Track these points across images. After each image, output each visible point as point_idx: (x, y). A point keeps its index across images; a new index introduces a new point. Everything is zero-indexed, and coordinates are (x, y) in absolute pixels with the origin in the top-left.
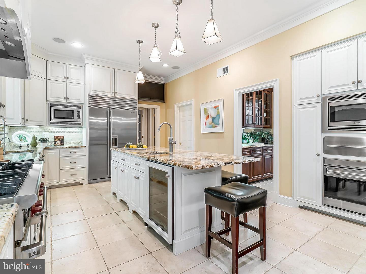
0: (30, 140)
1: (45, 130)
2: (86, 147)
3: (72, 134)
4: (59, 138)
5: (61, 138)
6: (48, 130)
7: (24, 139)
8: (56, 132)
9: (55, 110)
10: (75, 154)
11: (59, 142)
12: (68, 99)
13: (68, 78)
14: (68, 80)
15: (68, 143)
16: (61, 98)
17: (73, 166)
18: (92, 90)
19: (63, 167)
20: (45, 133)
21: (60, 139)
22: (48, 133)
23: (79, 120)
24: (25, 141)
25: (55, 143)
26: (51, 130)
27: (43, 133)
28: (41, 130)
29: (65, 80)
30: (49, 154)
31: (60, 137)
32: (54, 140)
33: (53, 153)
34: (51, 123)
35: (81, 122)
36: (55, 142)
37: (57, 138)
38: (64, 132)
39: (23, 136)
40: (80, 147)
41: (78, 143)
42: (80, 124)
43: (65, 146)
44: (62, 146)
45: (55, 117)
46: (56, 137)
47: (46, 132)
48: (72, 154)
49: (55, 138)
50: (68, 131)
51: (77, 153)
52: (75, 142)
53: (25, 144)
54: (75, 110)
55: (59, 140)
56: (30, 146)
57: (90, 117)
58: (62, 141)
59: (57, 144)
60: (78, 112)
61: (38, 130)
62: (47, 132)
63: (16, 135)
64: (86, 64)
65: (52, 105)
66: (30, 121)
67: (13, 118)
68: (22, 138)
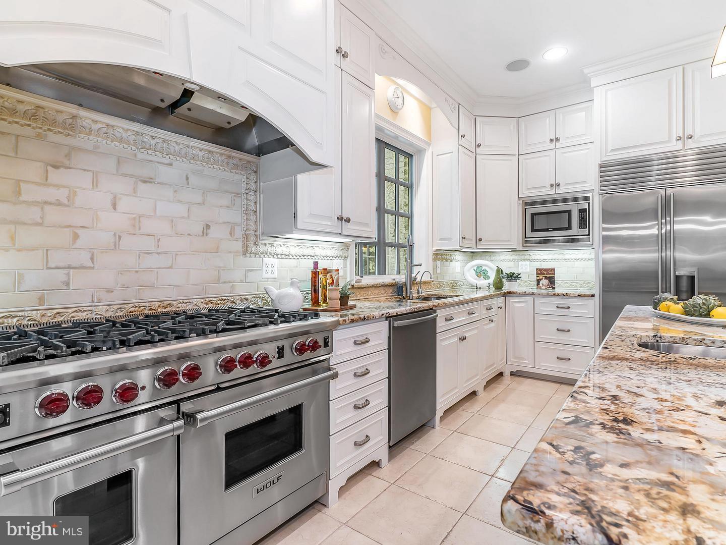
0: (492, 276)
1: (523, 257)
2: (593, 296)
3: (577, 264)
4: (545, 273)
5: (550, 274)
6: (527, 257)
7: (484, 273)
8: (544, 260)
9: (533, 215)
10: (567, 310)
11: (545, 282)
12: (558, 185)
13: (558, 140)
14: (558, 145)
15: (568, 285)
16: (545, 187)
17: (563, 337)
18: (609, 150)
19: (540, 337)
20: (524, 263)
21: (548, 276)
22: (528, 263)
23: (586, 231)
24: (486, 277)
25: (538, 284)
26: (533, 257)
27: (520, 263)
28: (517, 257)
29: (552, 146)
30: (516, 305)
31: (546, 270)
32: (535, 278)
33: (523, 305)
34: (526, 242)
35: (589, 235)
36: (538, 281)
37: (541, 274)
38: (558, 260)
39: (484, 268)
40: (578, 296)
41: (591, 285)
42: (588, 240)
43: (558, 290)
44: (551, 290)
45: (533, 230)
46: (540, 272)
47: (524, 260)
48: (560, 310)
49: (537, 274)
50: (567, 257)
51: (571, 310)
52: (584, 283)
53: (485, 283)
54: (575, 209)
55: (546, 278)
56: (491, 286)
58: (552, 281)
59: (541, 285)
60: (582, 211)
61: (512, 258)
62: (527, 260)
63: (472, 267)
64: (595, 89)
65: (527, 204)
66: (486, 240)
67: (450, 239)
68: (481, 273)
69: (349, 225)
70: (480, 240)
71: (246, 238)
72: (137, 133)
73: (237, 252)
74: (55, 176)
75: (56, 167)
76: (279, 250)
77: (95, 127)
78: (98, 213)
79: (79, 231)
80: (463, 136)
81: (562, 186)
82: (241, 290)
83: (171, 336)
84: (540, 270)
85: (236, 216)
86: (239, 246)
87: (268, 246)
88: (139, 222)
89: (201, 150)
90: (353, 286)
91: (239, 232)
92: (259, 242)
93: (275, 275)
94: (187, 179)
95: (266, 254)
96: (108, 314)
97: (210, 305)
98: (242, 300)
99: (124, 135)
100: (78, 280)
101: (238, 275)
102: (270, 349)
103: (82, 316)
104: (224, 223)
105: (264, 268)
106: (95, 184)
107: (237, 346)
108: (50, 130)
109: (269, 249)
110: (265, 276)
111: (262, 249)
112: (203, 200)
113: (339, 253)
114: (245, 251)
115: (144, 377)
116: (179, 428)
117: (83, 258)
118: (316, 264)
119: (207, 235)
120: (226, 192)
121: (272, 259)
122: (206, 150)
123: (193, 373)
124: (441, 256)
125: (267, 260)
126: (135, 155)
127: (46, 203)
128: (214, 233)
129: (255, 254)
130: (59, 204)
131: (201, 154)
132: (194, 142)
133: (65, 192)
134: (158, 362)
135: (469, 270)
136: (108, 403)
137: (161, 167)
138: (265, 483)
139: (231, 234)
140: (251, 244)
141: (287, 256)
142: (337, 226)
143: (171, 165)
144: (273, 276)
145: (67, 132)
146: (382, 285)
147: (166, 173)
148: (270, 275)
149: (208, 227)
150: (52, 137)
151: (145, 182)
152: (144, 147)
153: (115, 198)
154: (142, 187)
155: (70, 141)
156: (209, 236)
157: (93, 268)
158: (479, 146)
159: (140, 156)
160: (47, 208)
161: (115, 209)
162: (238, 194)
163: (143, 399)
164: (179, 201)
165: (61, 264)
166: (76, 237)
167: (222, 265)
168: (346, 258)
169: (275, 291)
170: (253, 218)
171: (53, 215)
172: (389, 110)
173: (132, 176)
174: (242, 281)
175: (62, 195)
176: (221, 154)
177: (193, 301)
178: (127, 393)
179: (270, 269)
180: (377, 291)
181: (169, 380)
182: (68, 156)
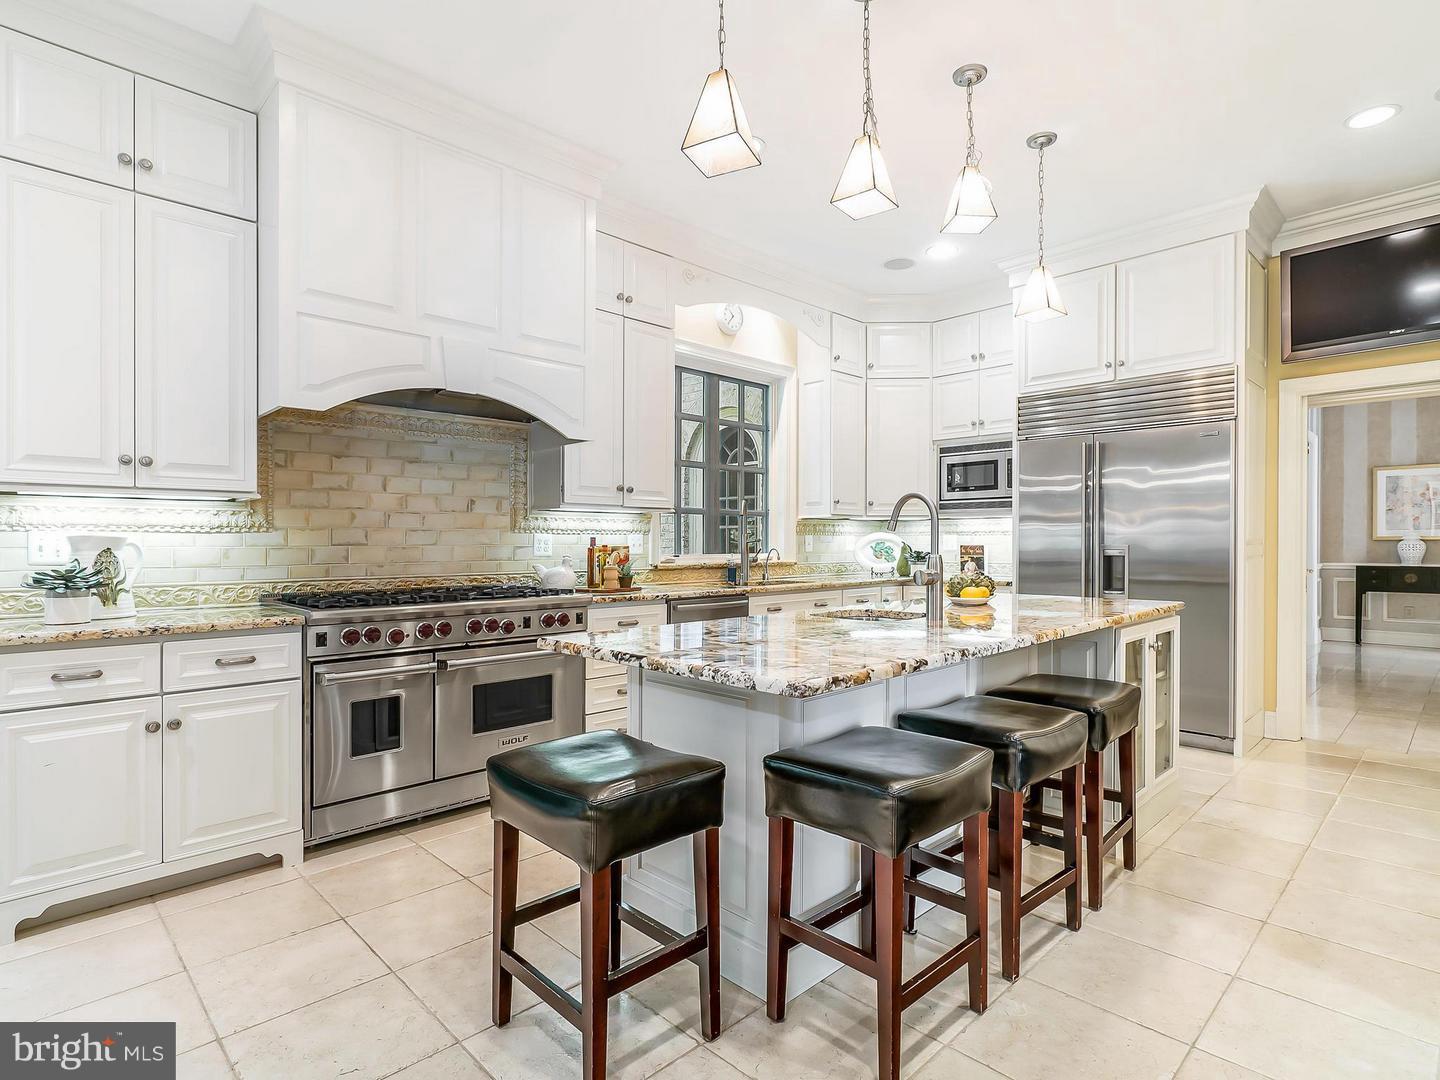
0: (897, 553)
2: (1009, 584)
3: (1000, 538)
4: (972, 551)
5: (977, 554)
6: (953, 528)
7: (886, 552)
9: (949, 467)
11: (971, 565)
12: (982, 423)
13: (981, 357)
14: (984, 364)
16: (965, 426)
18: (1030, 377)
21: (975, 556)
22: (955, 536)
24: (889, 557)
25: (962, 569)
26: (961, 528)
29: (975, 365)
31: (973, 548)
32: (958, 559)
34: (941, 507)
36: (963, 564)
37: (967, 553)
38: (989, 532)
39: (887, 544)
42: (1011, 504)
45: (950, 489)
46: (965, 550)
47: (949, 533)
49: (961, 553)
53: (888, 565)
54: (1001, 458)
55: (973, 559)
56: (895, 571)
57: (1022, 477)
58: (980, 563)
59: (966, 570)
63: (869, 543)
64: (1015, 290)
65: (943, 451)
66: (880, 505)
67: (819, 503)
68: (881, 552)
69: (633, 496)
70: (871, 504)
71: (514, 513)
72: (405, 418)
73: (505, 527)
74: (338, 464)
75: (338, 457)
76: (554, 525)
77: (369, 417)
78: (372, 495)
79: (356, 512)
80: (837, 358)
81: (986, 426)
82: (509, 568)
83: (428, 599)
84: (965, 548)
85: (504, 490)
86: (506, 521)
87: (540, 520)
88: (406, 501)
89: (465, 424)
90: (656, 567)
91: (506, 506)
92: (530, 516)
93: (550, 553)
94: (452, 455)
95: (537, 529)
96: (379, 588)
97: (475, 583)
98: (509, 580)
99: (393, 421)
100: (355, 555)
101: (505, 552)
102: (517, 619)
103: (358, 588)
104: (489, 497)
105: (536, 545)
106: (369, 469)
107: (485, 612)
108: (334, 426)
109: (541, 523)
110: (537, 553)
111: (533, 524)
112: (468, 475)
113: (636, 526)
114: (514, 527)
115: (409, 628)
116: (433, 668)
117: (359, 536)
118: (593, 540)
119: (471, 510)
120: (493, 464)
121: (545, 535)
122: (471, 424)
123: (445, 629)
124: (809, 526)
125: (538, 536)
126: (403, 438)
127: (331, 489)
128: (479, 508)
129: (525, 530)
130: (341, 489)
131: (466, 428)
132: (459, 418)
133: (345, 478)
134: (418, 617)
135: (864, 547)
136: (384, 642)
137: (426, 447)
138: (511, 738)
139: (497, 508)
140: (520, 518)
141: (564, 532)
142: (617, 498)
143: (436, 442)
144: (547, 554)
145: (347, 426)
146: (703, 567)
147: (430, 452)
148: (542, 553)
149: (473, 502)
150: (336, 431)
151: (411, 462)
152: (410, 428)
153: (385, 480)
154: (409, 467)
155: (348, 433)
156: (474, 511)
157: (367, 545)
158: (870, 367)
159: (407, 438)
160: (331, 492)
161: (385, 490)
162: (505, 466)
163: (407, 644)
164: (444, 478)
165: (342, 542)
166: (353, 517)
167: (487, 541)
168: (646, 533)
169: (544, 570)
170: (522, 490)
171: (336, 498)
172: (719, 334)
173: (399, 458)
174: (509, 559)
175: (341, 481)
176: (487, 426)
177: (457, 578)
178: (397, 637)
179: (542, 545)
180: (696, 574)
181: (426, 631)
182: (347, 446)
